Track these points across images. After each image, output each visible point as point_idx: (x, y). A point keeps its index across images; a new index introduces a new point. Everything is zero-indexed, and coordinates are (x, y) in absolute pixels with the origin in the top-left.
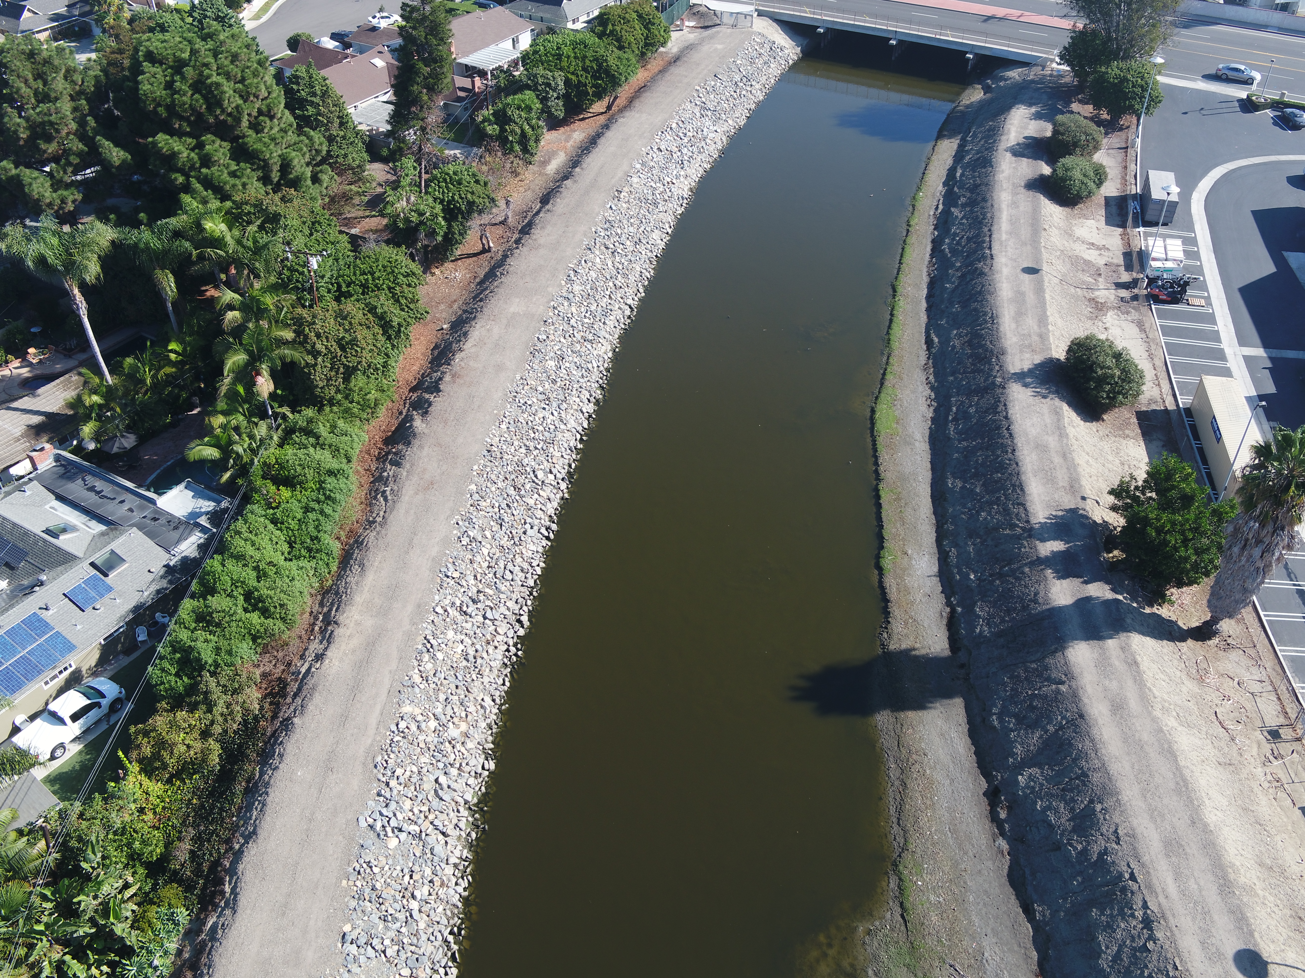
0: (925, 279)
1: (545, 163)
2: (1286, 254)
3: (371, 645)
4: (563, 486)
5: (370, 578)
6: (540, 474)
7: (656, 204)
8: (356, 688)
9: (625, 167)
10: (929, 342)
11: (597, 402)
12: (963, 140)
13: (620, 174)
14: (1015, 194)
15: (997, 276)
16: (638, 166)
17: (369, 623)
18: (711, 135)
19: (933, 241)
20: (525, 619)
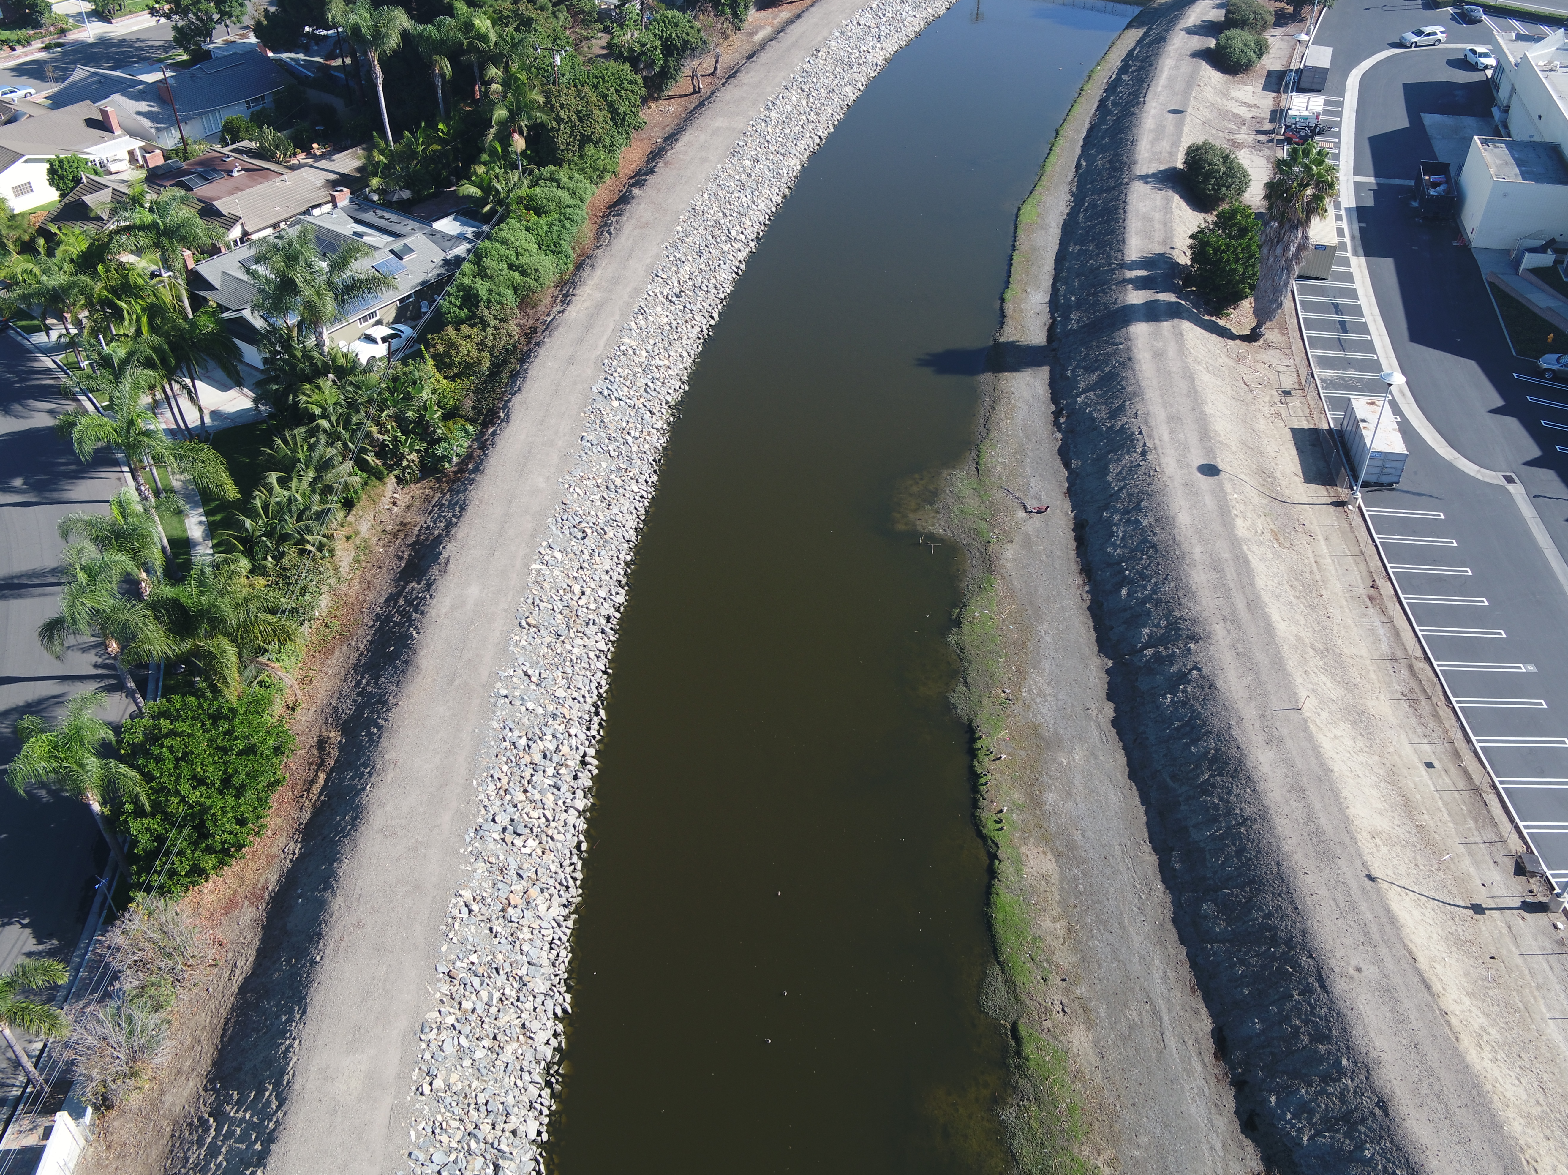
0: (1087, 126)
1: (752, 34)
2: (1422, 115)
3: (599, 307)
4: (752, 244)
5: (598, 272)
6: (734, 233)
7: (850, 66)
8: (588, 327)
9: (825, 33)
10: (1078, 166)
11: (785, 196)
12: (1150, 29)
13: (820, 38)
14: (1179, 60)
15: (1144, 115)
16: (837, 34)
17: (598, 295)
18: (909, 19)
19: (1100, 101)
20: (716, 315)
